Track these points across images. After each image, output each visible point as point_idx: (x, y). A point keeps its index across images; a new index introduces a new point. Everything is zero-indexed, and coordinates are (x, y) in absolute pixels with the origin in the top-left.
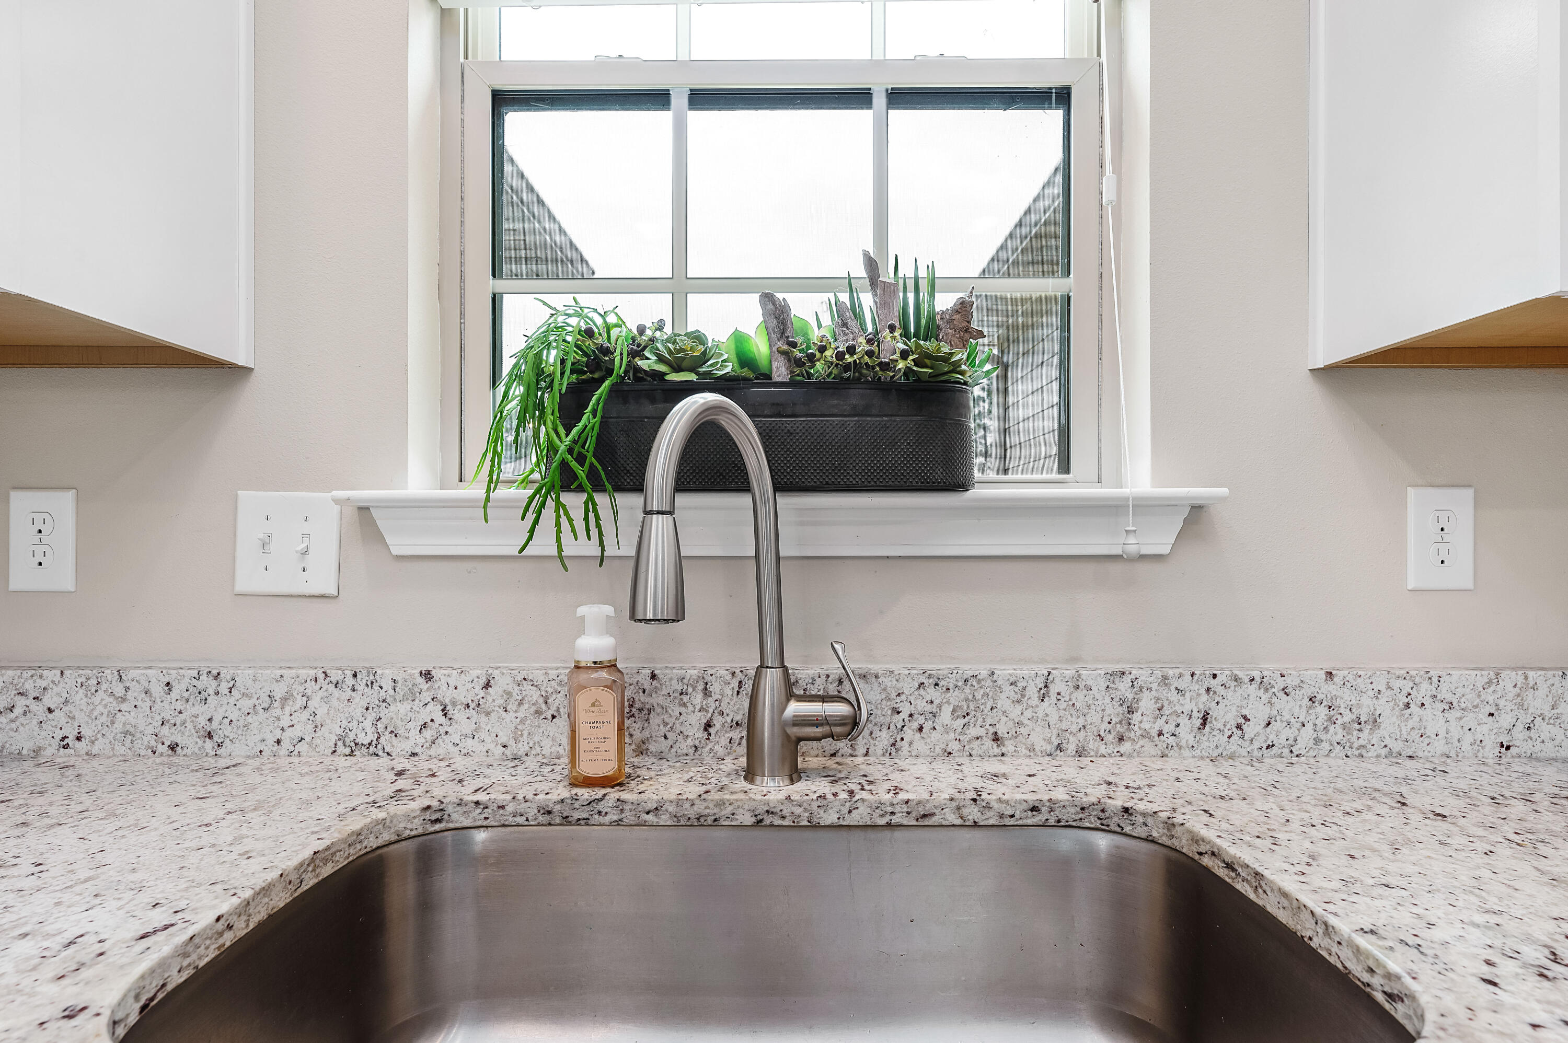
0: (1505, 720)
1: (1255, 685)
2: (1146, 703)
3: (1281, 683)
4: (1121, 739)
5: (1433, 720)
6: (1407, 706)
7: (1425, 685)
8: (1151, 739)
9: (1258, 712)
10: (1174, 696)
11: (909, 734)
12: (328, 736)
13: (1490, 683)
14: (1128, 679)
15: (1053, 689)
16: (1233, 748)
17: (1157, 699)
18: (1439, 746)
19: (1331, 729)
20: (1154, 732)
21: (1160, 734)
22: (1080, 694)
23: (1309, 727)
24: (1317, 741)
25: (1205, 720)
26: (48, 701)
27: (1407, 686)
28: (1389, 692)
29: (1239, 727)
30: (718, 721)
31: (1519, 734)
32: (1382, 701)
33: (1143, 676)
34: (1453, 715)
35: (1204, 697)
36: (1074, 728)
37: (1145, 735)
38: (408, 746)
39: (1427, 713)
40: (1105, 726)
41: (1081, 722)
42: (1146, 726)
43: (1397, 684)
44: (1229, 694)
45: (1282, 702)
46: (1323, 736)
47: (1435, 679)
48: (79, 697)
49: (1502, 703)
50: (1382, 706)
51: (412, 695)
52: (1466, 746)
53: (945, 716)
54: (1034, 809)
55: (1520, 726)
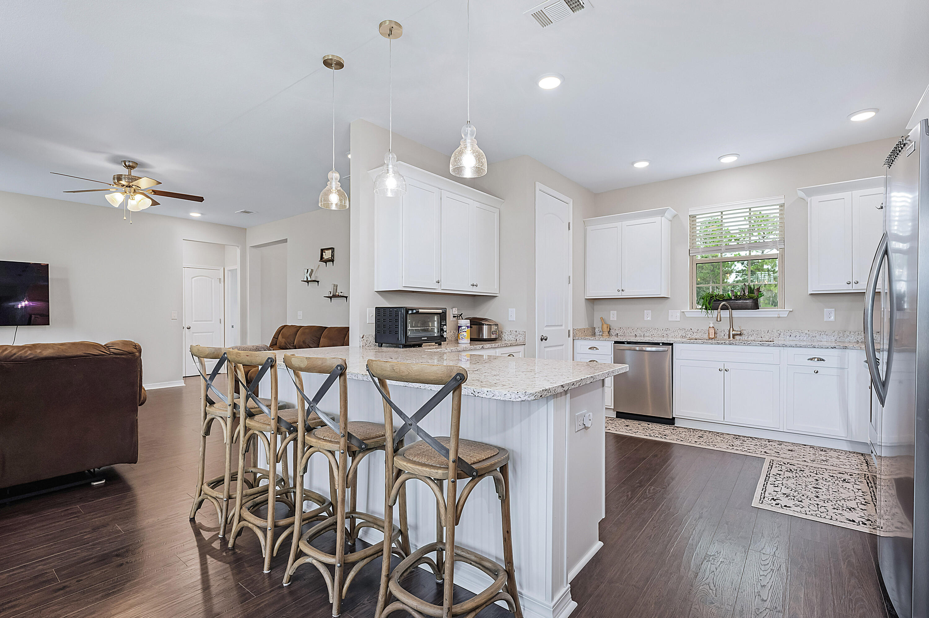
2: (782, 334)
9: (798, 335)
11: (750, 336)
12: (680, 335)
13: (833, 332)
15: (769, 332)
17: (784, 333)
19: (809, 337)
20: (783, 337)
26: (650, 331)
27: (820, 332)
29: (795, 337)
30: (725, 335)
32: (817, 334)
33: (782, 331)
34: (828, 336)
38: (689, 336)
39: (823, 336)
44: (794, 333)
48: (653, 331)
51: (689, 331)
53: (755, 334)
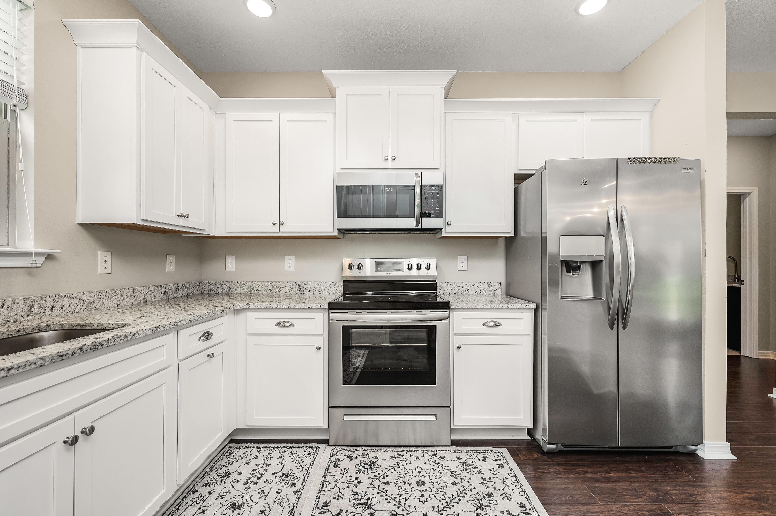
0: (119, 299)
1: (66, 297)
2: (36, 305)
3: (72, 296)
4: (28, 316)
5: (105, 301)
6: (100, 298)
7: (104, 293)
8: (37, 314)
9: (66, 303)
10: (44, 302)
13: (116, 292)
14: (30, 299)
15: (6, 305)
16: (60, 313)
17: (39, 304)
18: (106, 306)
19: (84, 305)
20: (38, 313)
21: (40, 313)
22: (15, 305)
23: (79, 306)
24: (81, 309)
25: (53, 308)
27: (100, 294)
28: (96, 296)
29: (62, 308)
31: (121, 301)
32: (95, 298)
33: (35, 299)
34: (109, 299)
35: (53, 302)
36: (13, 315)
37: (36, 313)
39: (104, 299)
40: (23, 313)
41: (15, 313)
42: (36, 311)
43: (98, 294)
44: (59, 300)
45: (73, 301)
46: (82, 307)
47: (105, 292)
49: (118, 296)
50: (95, 299)
52: (111, 305)
54: (19, 331)
55: (121, 300)
